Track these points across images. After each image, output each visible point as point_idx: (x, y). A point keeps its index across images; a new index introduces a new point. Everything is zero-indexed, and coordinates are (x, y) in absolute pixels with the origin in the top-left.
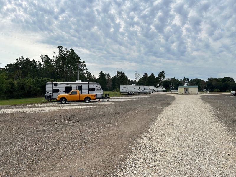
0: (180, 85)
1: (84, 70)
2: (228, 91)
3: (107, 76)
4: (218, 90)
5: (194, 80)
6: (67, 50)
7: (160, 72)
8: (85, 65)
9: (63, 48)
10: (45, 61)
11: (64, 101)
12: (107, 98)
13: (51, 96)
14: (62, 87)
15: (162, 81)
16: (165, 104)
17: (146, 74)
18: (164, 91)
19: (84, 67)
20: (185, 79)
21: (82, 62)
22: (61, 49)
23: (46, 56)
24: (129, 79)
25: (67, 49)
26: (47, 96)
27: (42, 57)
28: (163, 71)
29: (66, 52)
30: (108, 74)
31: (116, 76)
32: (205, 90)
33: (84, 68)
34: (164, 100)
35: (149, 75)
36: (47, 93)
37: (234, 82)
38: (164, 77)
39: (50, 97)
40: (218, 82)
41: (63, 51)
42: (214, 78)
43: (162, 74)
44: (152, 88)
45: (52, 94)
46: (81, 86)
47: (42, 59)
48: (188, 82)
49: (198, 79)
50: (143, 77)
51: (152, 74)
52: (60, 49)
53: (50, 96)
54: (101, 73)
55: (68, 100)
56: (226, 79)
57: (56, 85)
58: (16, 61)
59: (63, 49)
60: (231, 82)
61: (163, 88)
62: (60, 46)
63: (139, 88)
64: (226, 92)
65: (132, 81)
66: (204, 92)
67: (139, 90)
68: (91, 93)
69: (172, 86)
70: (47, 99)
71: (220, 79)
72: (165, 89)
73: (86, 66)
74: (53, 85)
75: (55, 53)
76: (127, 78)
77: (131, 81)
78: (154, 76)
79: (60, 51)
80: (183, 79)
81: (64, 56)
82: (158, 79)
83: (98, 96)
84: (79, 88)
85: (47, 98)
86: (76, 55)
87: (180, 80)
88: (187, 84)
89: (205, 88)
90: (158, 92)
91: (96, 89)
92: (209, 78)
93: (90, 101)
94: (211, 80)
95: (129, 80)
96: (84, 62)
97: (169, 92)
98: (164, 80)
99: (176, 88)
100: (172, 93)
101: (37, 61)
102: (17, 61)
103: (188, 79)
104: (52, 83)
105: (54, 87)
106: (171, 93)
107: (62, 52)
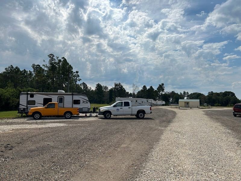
0: (180, 99)
1: (77, 81)
2: (229, 106)
3: (105, 88)
4: (219, 105)
5: (194, 93)
6: (59, 59)
7: (160, 85)
8: (78, 75)
9: (54, 56)
10: (37, 71)
11: (37, 116)
12: (95, 113)
13: (26, 109)
14: (39, 98)
15: (162, 94)
16: (164, 121)
17: (145, 87)
18: (163, 105)
19: (77, 77)
20: (185, 93)
21: (75, 72)
22: (52, 58)
23: (38, 65)
24: (127, 91)
25: (58, 57)
26: (20, 110)
27: (34, 67)
28: (163, 84)
29: (57, 61)
30: (106, 86)
31: (114, 88)
32: (205, 104)
33: (77, 79)
34: (163, 116)
35: (148, 88)
36: (20, 105)
37: (235, 96)
38: (163, 90)
39: (25, 111)
40: (219, 96)
41: (54, 59)
42: (214, 92)
43: (161, 87)
44: (150, 101)
45: (27, 106)
46: (63, 97)
47: (34, 69)
48: (188, 96)
49: (198, 93)
50: (142, 90)
51: (151, 87)
52: (50, 57)
53: (24, 109)
54: (97, 85)
55: (43, 115)
56: (227, 94)
57: (32, 96)
58: (4, 71)
59: (54, 58)
60: (231, 96)
61: (162, 102)
62: (51, 55)
63: (137, 101)
64: (227, 106)
65: (131, 94)
66: (205, 106)
67: (136, 103)
68: (76, 106)
69: (171, 100)
70: (20, 113)
71: (221, 93)
72: (164, 103)
73: (79, 77)
74: (29, 96)
75: (44, 61)
76: (125, 91)
77: (129, 93)
78: (153, 89)
79: (51, 60)
80: (182, 93)
81: (55, 65)
82: (157, 92)
83: (84, 110)
84: (61, 100)
85: (20, 111)
86: (68, 64)
87: (179, 94)
88: (187, 98)
89: (205, 103)
90: (157, 105)
91: (81, 102)
92: (209, 92)
93: (71, 116)
94: (211, 94)
95: (128, 93)
96: (77, 72)
97: (168, 106)
98: (163, 93)
99: (176, 102)
100: (172, 107)
101: (28, 71)
102: (6, 70)
103: (187, 93)
104: (27, 94)
105: (30, 99)
106: (170, 107)
107: (52, 61)
